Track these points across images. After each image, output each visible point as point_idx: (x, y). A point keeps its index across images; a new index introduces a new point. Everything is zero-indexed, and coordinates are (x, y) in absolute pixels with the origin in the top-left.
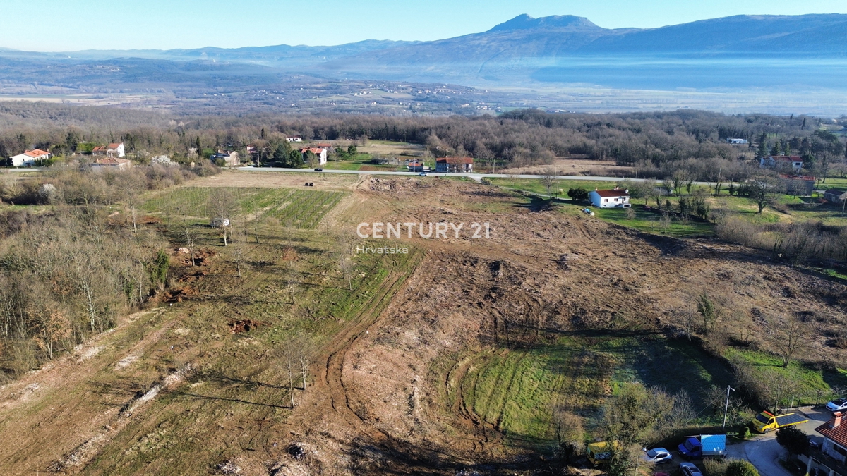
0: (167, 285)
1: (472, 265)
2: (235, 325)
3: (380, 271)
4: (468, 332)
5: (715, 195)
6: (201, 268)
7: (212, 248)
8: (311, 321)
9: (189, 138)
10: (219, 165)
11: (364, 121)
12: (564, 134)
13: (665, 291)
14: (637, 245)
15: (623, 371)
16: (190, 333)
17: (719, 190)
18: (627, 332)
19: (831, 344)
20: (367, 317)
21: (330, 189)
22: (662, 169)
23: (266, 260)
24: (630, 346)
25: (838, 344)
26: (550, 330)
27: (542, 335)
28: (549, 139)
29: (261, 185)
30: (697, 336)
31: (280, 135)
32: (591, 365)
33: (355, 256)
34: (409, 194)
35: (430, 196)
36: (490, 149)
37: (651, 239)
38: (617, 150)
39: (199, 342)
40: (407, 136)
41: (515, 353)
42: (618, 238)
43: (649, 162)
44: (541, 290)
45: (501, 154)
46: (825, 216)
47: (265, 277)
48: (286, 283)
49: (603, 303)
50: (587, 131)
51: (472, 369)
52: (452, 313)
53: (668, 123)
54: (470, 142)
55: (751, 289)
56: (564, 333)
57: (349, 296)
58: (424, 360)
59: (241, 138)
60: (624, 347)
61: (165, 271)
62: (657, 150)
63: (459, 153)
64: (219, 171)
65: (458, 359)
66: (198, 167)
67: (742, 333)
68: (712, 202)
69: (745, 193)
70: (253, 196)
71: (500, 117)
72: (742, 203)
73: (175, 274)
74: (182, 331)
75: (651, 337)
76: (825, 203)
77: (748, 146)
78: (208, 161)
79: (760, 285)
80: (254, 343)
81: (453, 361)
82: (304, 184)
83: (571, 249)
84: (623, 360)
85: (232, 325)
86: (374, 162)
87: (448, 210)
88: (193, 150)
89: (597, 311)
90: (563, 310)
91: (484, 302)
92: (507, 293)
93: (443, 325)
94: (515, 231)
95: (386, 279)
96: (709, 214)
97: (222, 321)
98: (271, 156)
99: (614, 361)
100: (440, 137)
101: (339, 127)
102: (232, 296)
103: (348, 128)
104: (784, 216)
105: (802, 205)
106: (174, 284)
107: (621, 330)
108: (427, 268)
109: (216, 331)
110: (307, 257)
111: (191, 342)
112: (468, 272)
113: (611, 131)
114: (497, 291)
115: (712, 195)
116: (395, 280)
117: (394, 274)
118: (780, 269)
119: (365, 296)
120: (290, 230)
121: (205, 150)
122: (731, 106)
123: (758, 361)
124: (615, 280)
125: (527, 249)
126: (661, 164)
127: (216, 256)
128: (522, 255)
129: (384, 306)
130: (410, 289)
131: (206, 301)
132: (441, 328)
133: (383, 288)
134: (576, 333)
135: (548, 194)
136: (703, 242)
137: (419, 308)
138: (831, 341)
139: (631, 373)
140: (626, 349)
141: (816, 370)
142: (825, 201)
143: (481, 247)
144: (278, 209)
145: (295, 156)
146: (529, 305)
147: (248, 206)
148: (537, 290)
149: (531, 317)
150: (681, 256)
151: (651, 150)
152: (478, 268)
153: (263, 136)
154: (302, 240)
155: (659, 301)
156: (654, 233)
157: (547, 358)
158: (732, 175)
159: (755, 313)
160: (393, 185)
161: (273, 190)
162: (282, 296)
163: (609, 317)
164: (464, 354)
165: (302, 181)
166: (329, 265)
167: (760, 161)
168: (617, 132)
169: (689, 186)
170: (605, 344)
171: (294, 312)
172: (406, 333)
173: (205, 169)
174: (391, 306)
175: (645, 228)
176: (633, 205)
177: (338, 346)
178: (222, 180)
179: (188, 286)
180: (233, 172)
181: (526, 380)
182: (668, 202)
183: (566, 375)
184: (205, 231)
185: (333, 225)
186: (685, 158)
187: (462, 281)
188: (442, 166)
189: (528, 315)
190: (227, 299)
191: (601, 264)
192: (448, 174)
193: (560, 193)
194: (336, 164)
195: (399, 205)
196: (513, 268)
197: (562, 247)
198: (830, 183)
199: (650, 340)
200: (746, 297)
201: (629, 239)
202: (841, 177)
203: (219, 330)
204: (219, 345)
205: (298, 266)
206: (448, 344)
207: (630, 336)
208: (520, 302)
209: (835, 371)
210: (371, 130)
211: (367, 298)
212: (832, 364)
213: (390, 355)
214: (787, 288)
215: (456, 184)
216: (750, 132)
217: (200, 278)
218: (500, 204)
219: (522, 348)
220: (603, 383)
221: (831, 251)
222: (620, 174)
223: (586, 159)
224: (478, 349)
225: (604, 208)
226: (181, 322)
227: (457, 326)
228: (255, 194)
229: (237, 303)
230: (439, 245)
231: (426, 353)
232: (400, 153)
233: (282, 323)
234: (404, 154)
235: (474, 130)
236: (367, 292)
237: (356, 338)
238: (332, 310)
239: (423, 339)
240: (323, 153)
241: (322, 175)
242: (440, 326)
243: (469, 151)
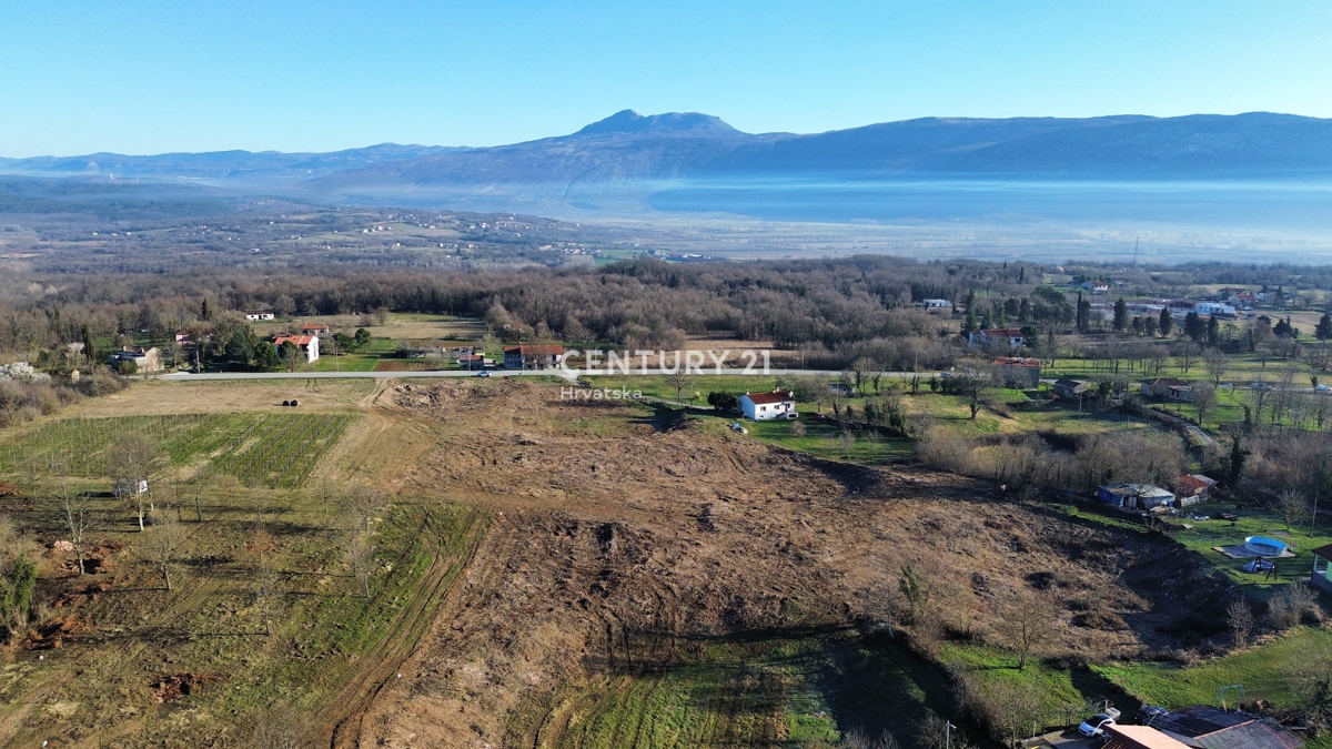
0: (32, 617)
1: (569, 534)
2: (163, 685)
3: (418, 557)
4: (566, 654)
5: (912, 394)
6: (98, 577)
7: (115, 537)
8: (301, 664)
9: (67, 320)
10: (124, 372)
11: (381, 283)
12: (697, 299)
13: (854, 557)
14: (811, 478)
15: (803, 696)
16: (79, 710)
17: (917, 386)
18: (805, 629)
19: (1079, 622)
20: (399, 645)
21: (326, 409)
22: (837, 355)
23: (215, 553)
24: (809, 653)
25: (1088, 621)
26: (693, 637)
27: (681, 646)
28: (676, 309)
29: (203, 410)
30: (902, 628)
31: (234, 314)
32: (756, 691)
33: (374, 533)
34: (462, 411)
35: (497, 412)
36: (588, 327)
37: (831, 469)
38: (773, 325)
39: (97, 727)
40: (455, 305)
41: (641, 683)
42: (783, 470)
43: (819, 344)
44: (677, 571)
45: (607, 333)
46: (1057, 419)
47: (216, 586)
48: (254, 595)
49: (768, 584)
50: (730, 294)
51: (574, 720)
52: (540, 624)
53: (842, 276)
54: (556, 315)
55: (970, 543)
56: (716, 639)
57: (365, 609)
58: (496, 713)
59: (166, 318)
60: (801, 655)
61: (28, 593)
62: (830, 325)
63: (540, 335)
64: (125, 385)
65: (552, 705)
66: (89, 378)
67: (962, 618)
68: (909, 406)
69: (950, 388)
70: (189, 432)
71: (602, 271)
72: (949, 403)
73: (48, 593)
74: (63, 708)
75: (838, 635)
76: (1056, 400)
77: (951, 310)
78: (104, 368)
79: (982, 536)
80: (199, 717)
81: (545, 710)
82: (281, 401)
83: (717, 493)
84: (801, 677)
85: (157, 686)
86: (401, 355)
87: (527, 436)
88: (77, 346)
89: (759, 599)
90: (710, 602)
91: (589, 598)
92: (625, 580)
93: (525, 646)
94: (633, 468)
95: (427, 571)
96: (906, 427)
97: (139, 679)
98: (221, 351)
99: (788, 680)
100: (508, 307)
101: (338, 295)
102: (155, 629)
103: (354, 294)
104: (1006, 421)
105: (1027, 403)
106: (46, 613)
107: (796, 628)
108: (497, 545)
109: (129, 700)
110: (290, 541)
111: (82, 729)
112: (563, 546)
113: (763, 293)
114: (609, 577)
115: (908, 393)
116: (443, 572)
117: (441, 562)
118: (1005, 509)
119: (394, 606)
120: (260, 493)
121: (99, 344)
122: (926, 245)
123: (985, 662)
124: (783, 544)
125: (652, 499)
126: (836, 346)
127: (124, 552)
128: (645, 510)
129: (426, 622)
130: (469, 587)
131: (108, 643)
132: (523, 653)
133: (424, 587)
134: (731, 638)
135: (678, 400)
136: (901, 470)
137: (486, 621)
138: (1078, 617)
139: (813, 698)
140: (805, 659)
141: (1062, 670)
142: (1056, 396)
143: (582, 501)
144: (236, 454)
145: (263, 352)
146: (660, 598)
147: (181, 454)
148: (671, 570)
149: (662, 618)
150: (872, 497)
151: (821, 325)
152: (579, 538)
153: (205, 313)
154: (282, 511)
155: (846, 574)
156: (834, 459)
157: (690, 685)
158: (933, 360)
159: (978, 582)
160: (434, 395)
161: (226, 418)
162: (248, 621)
163: (778, 607)
164: (561, 695)
165: (277, 396)
166: (329, 554)
167: (968, 337)
168: (771, 294)
169: (876, 381)
170: (774, 653)
171: (269, 650)
172: (465, 669)
173: (99, 383)
174: (438, 621)
175: (820, 450)
176: (800, 413)
177: (350, 707)
178: (132, 401)
179: (72, 616)
180: (152, 384)
181: (660, 730)
182: (849, 408)
183: (719, 712)
184: (97, 504)
185: (334, 477)
186: (869, 338)
187: (555, 564)
188: (513, 359)
189: (658, 615)
190: (146, 636)
191: (761, 518)
192: (524, 372)
193: (697, 397)
194: (336, 361)
195: (447, 433)
196: (633, 535)
197: (704, 489)
198: (1061, 367)
199: (837, 641)
200: (964, 557)
201: (798, 469)
202: (1075, 358)
203: (133, 698)
204: (133, 727)
205: (275, 558)
206: (535, 679)
207: (808, 635)
208: (646, 594)
209: (1086, 669)
210: (394, 297)
211: (397, 611)
212: (1082, 659)
213: (438, 713)
214: (1016, 538)
215: (537, 389)
216: (952, 290)
217: (96, 597)
218: (608, 420)
219: (652, 672)
220: (775, 720)
221: (1069, 478)
222: (780, 363)
223: (730, 338)
224: (582, 682)
225: (760, 421)
226: (61, 690)
227: (549, 645)
228: (193, 427)
229: (165, 642)
230: (514, 502)
231: (498, 701)
232: (443, 336)
233: (248, 673)
234: (451, 338)
235: (562, 296)
236: (397, 599)
237: (381, 687)
238: (337, 639)
239: (494, 676)
240: (313, 344)
241: (312, 382)
242: (520, 650)
243: (556, 331)
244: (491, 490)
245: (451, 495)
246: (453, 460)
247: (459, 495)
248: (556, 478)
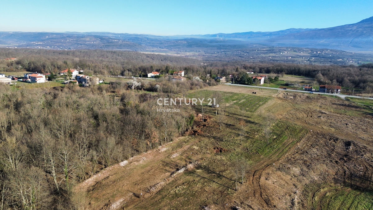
0: (192, 128)
1: (334, 141)
2: (216, 149)
3: (284, 137)
4: (328, 175)
6: (206, 123)
7: (211, 115)
8: (248, 154)
9: (207, 70)
10: (218, 82)
11: (284, 66)
16: (199, 149)
20: (275, 157)
21: (264, 95)
23: (231, 124)
29: (233, 92)
31: (244, 70)
33: (272, 128)
34: (303, 102)
35: (314, 103)
36: (352, 82)
39: (202, 153)
40: (305, 74)
41: (354, 191)
45: (358, 86)
47: (231, 131)
48: (239, 135)
51: (328, 194)
52: (320, 164)
54: (340, 78)
57: (267, 146)
58: (302, 183)
59: (228, 71)
61: (192, 122)
63: (333, 84)
64: (217, 84)
65: (321, 187)
66: (210, 82)
70: (229, 96)
71: (359, 67)
73: (196, 124)
74: (196, 148)
78: (214, 80)
80: (223, 158)
81: (318, 188)
82: (252, 92)
85: (215, 149)
86: (287, 85)
87: (324, 111)
88: (208, 75)
91: (339, 161)
92: (354, 159)
93: (314, 168)
94: (363, 127)
95: (286, 141)
97: (211, 146)
98: (239, 79)
100: (323, 75)
101: (271, 68)
102: (216, 137)
103: (276, 68)
106: (195, 128)
109: (209, 150)
110: (250, 125)
111: (199, 153)
112: (332, 144)
114: (348, 157)
116: (290, 142)
117: (290, 139)
119: (275, 147)
120: (244, 112)
121: (213, 76)
125: (368, 138)
127: (212, 119)
128: (365, 140)
129: (284, 153)
130: (298, 148)
131: (206, 137)
132: (313, 170)
133: (284, 144)
137: (302, 158)
143: (341, 133)
144: (239, 102)
145: (249, 80)
146: (367, 168)
147: (227, 100)
149: (367, 174)
152: (338, 143)
153: (237, 70)
154: (248, 117)
160: (295, 96)
161: (238, 94)
162: (236, 140)
164: (325, 186)
165: (251, 91)
166: (259, 130)
171: (241, 148)
172: (294, 169)
173: (212, 83)
174: (287, 154)
177: (259, 168)
178: (218, 88)
179: (200, 130)
180: (223, 85)
181: (360, 207)
184: (209, 108)
185: (263, 112)
187: (328, 149)
188: (322, 89)
189: (365, 173)
190: (214, 138)
192: (325, 94)
194: (268, 85)
195: (297, 106)
196: (359, 146)
203: (210, 150)
204: (209, 156)
205: (245, 128)
206: (316, 179)
208: (361, 165)
210: (287, 70)
211: (275, 148)
213: (284, 177)
215: (329, 99)
217: (205, 127)
218: (355, 112)
219: (360, 190)
224: (332, 184)
226: (196, 144)
227: (322, 170)
228: (231, 95)
229: (218, 140)
230: (316, 128)
231: (303, 180)
232: (301, 81)
233: (235, 152)
234: (303, 82)
235: (343, 73)
236: (276, 145)
237: (268, 166)
238: (258, 150)
239: (302, 173)
240: (263, 79)
241: (261, 89)
242: (312, 169)
243: (339, 83)
244: (309, 124)
245: (296, 123)
246: (298, 114)
247: (299, 123)
248: (332, 125)
